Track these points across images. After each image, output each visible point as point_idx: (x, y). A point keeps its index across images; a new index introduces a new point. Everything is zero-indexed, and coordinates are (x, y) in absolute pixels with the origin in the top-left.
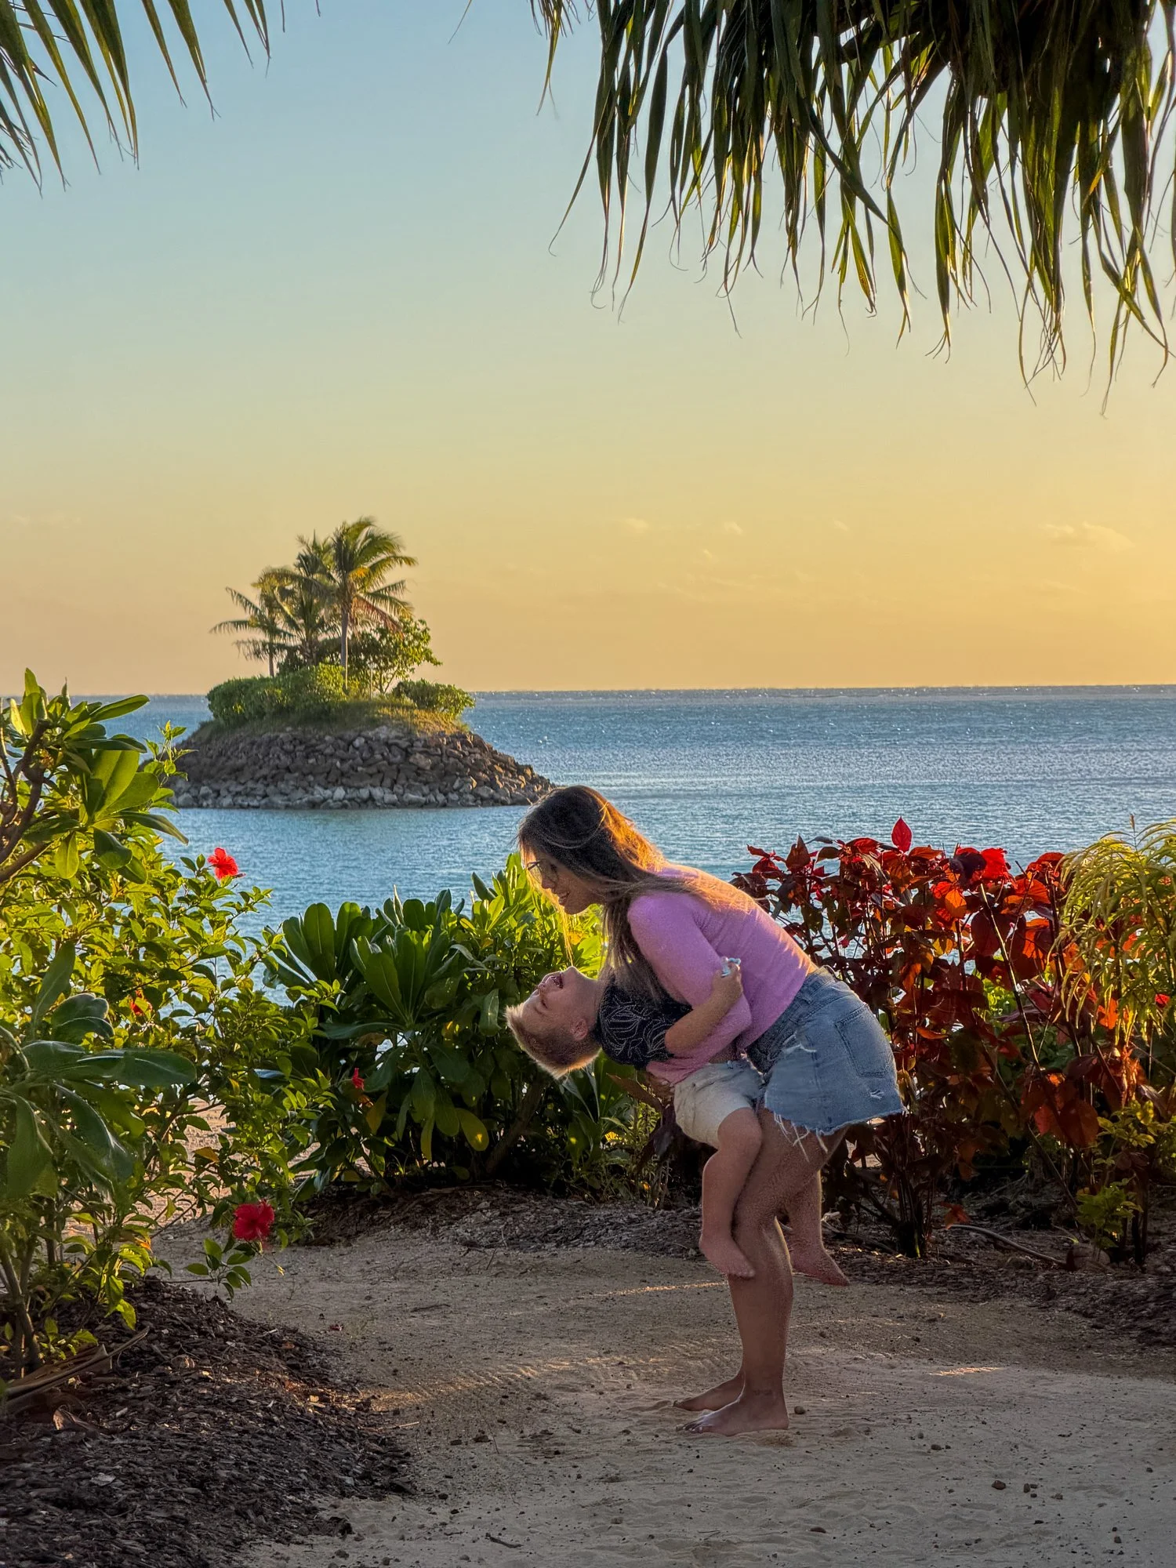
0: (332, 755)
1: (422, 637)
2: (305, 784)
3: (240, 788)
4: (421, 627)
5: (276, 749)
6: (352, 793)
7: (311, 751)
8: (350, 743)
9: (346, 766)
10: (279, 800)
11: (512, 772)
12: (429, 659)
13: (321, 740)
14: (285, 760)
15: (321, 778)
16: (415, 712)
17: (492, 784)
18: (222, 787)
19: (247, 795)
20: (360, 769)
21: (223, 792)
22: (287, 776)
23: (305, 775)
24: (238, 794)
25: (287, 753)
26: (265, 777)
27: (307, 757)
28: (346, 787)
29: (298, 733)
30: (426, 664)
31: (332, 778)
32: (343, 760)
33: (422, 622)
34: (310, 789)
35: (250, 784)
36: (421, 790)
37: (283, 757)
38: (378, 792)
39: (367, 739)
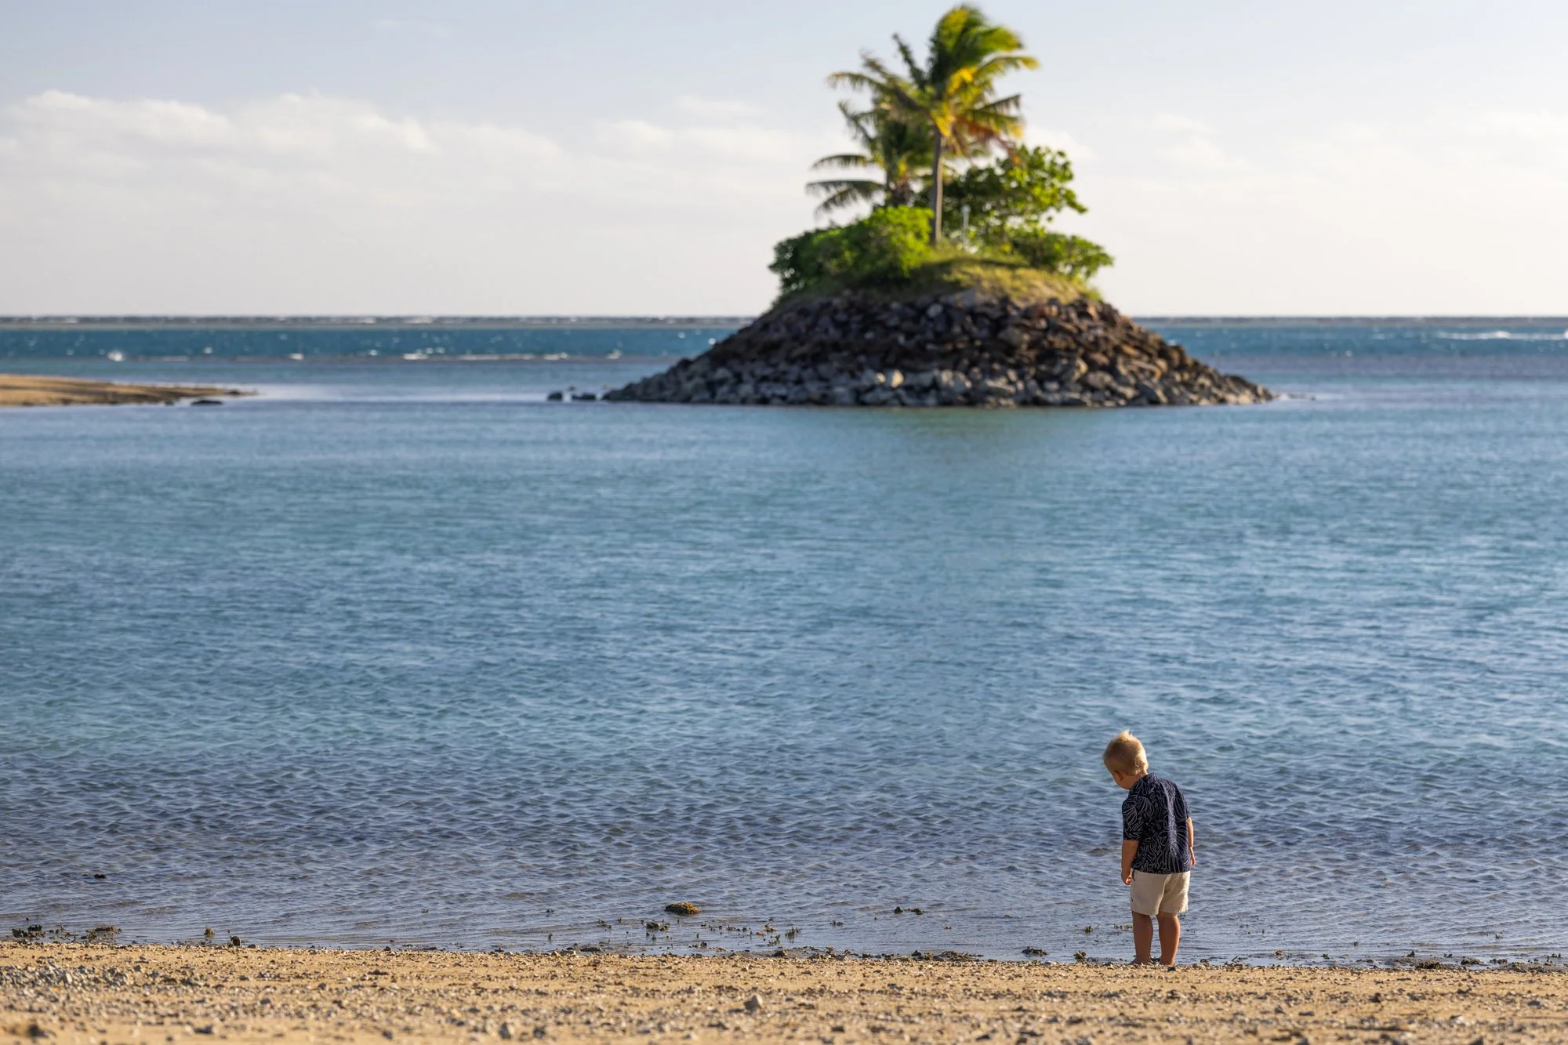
0: (897, 329)
1: (1064, 172)
2: (852, 366)
3: (768, 371)
4: (1060, 161)
5: (825, 320)
6: (913, 379)
7: (870, 320)
8: (922, 311)
9: (912, 343)
10: (814, 389)
11: (1150, 355)
12: (1073, 204)
13: (886, 307)
14: (834, 334)
15: (876, 360)
16: (1021, 272)
17: (1111, 369)
18: (745, 370)
19: (776, 380)
20: (930, 347)
21: (746, 376)
22: (833, 356)
23: (855, 355)
24: (764, 379)
25: (838, 325)
26: (803, 357)
27: (864, 330)
28: (905, 371)
29: (858, 298)
30: (1067, 211)
31: (891, 359)
32: (909, 335)
33: (1061, 154)
34: (858, 373)
35: (783, 366)
36: (1007, 376)
37: (832, 331)
38: (946, 377)
39: (947, 308)
